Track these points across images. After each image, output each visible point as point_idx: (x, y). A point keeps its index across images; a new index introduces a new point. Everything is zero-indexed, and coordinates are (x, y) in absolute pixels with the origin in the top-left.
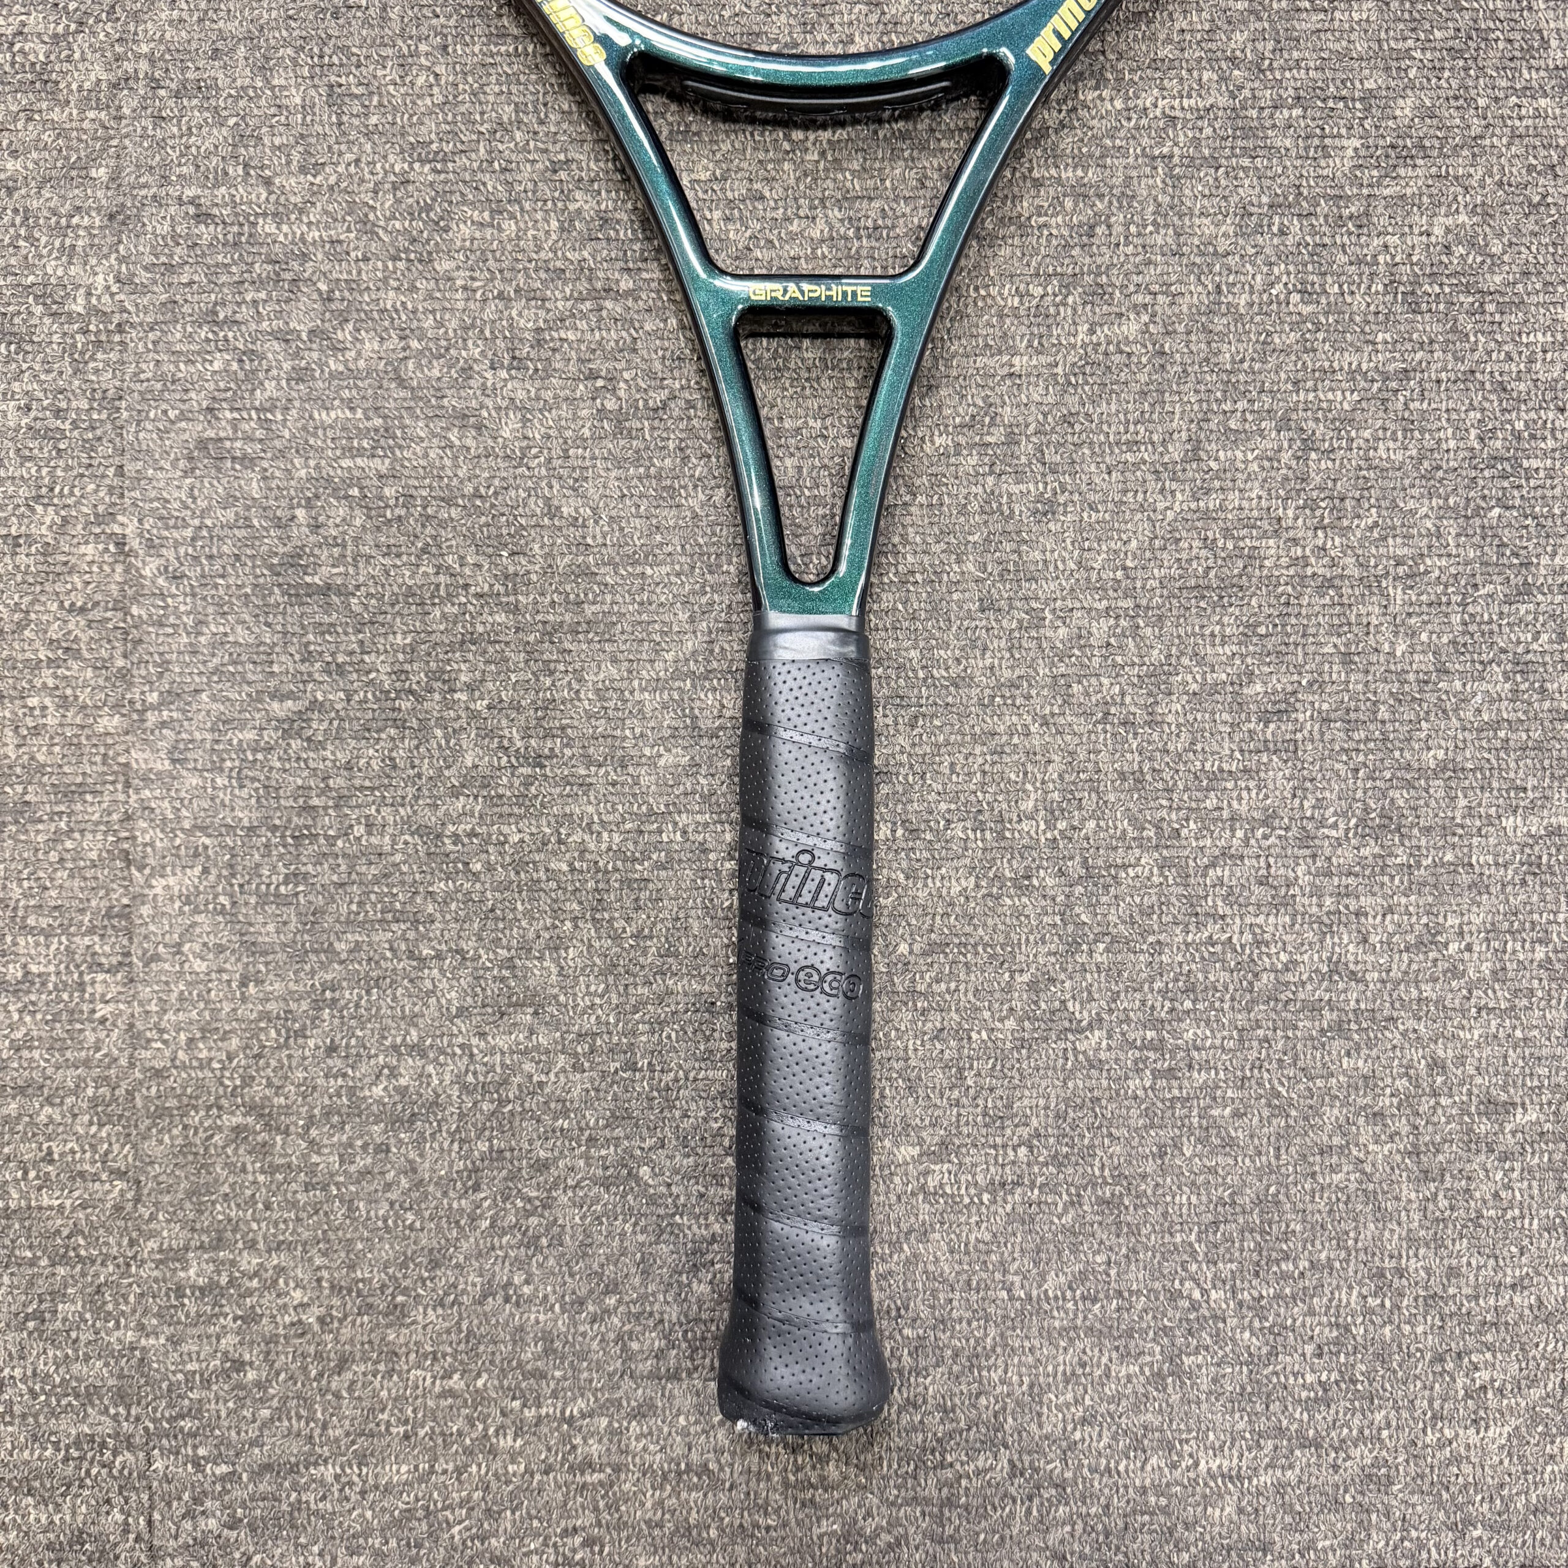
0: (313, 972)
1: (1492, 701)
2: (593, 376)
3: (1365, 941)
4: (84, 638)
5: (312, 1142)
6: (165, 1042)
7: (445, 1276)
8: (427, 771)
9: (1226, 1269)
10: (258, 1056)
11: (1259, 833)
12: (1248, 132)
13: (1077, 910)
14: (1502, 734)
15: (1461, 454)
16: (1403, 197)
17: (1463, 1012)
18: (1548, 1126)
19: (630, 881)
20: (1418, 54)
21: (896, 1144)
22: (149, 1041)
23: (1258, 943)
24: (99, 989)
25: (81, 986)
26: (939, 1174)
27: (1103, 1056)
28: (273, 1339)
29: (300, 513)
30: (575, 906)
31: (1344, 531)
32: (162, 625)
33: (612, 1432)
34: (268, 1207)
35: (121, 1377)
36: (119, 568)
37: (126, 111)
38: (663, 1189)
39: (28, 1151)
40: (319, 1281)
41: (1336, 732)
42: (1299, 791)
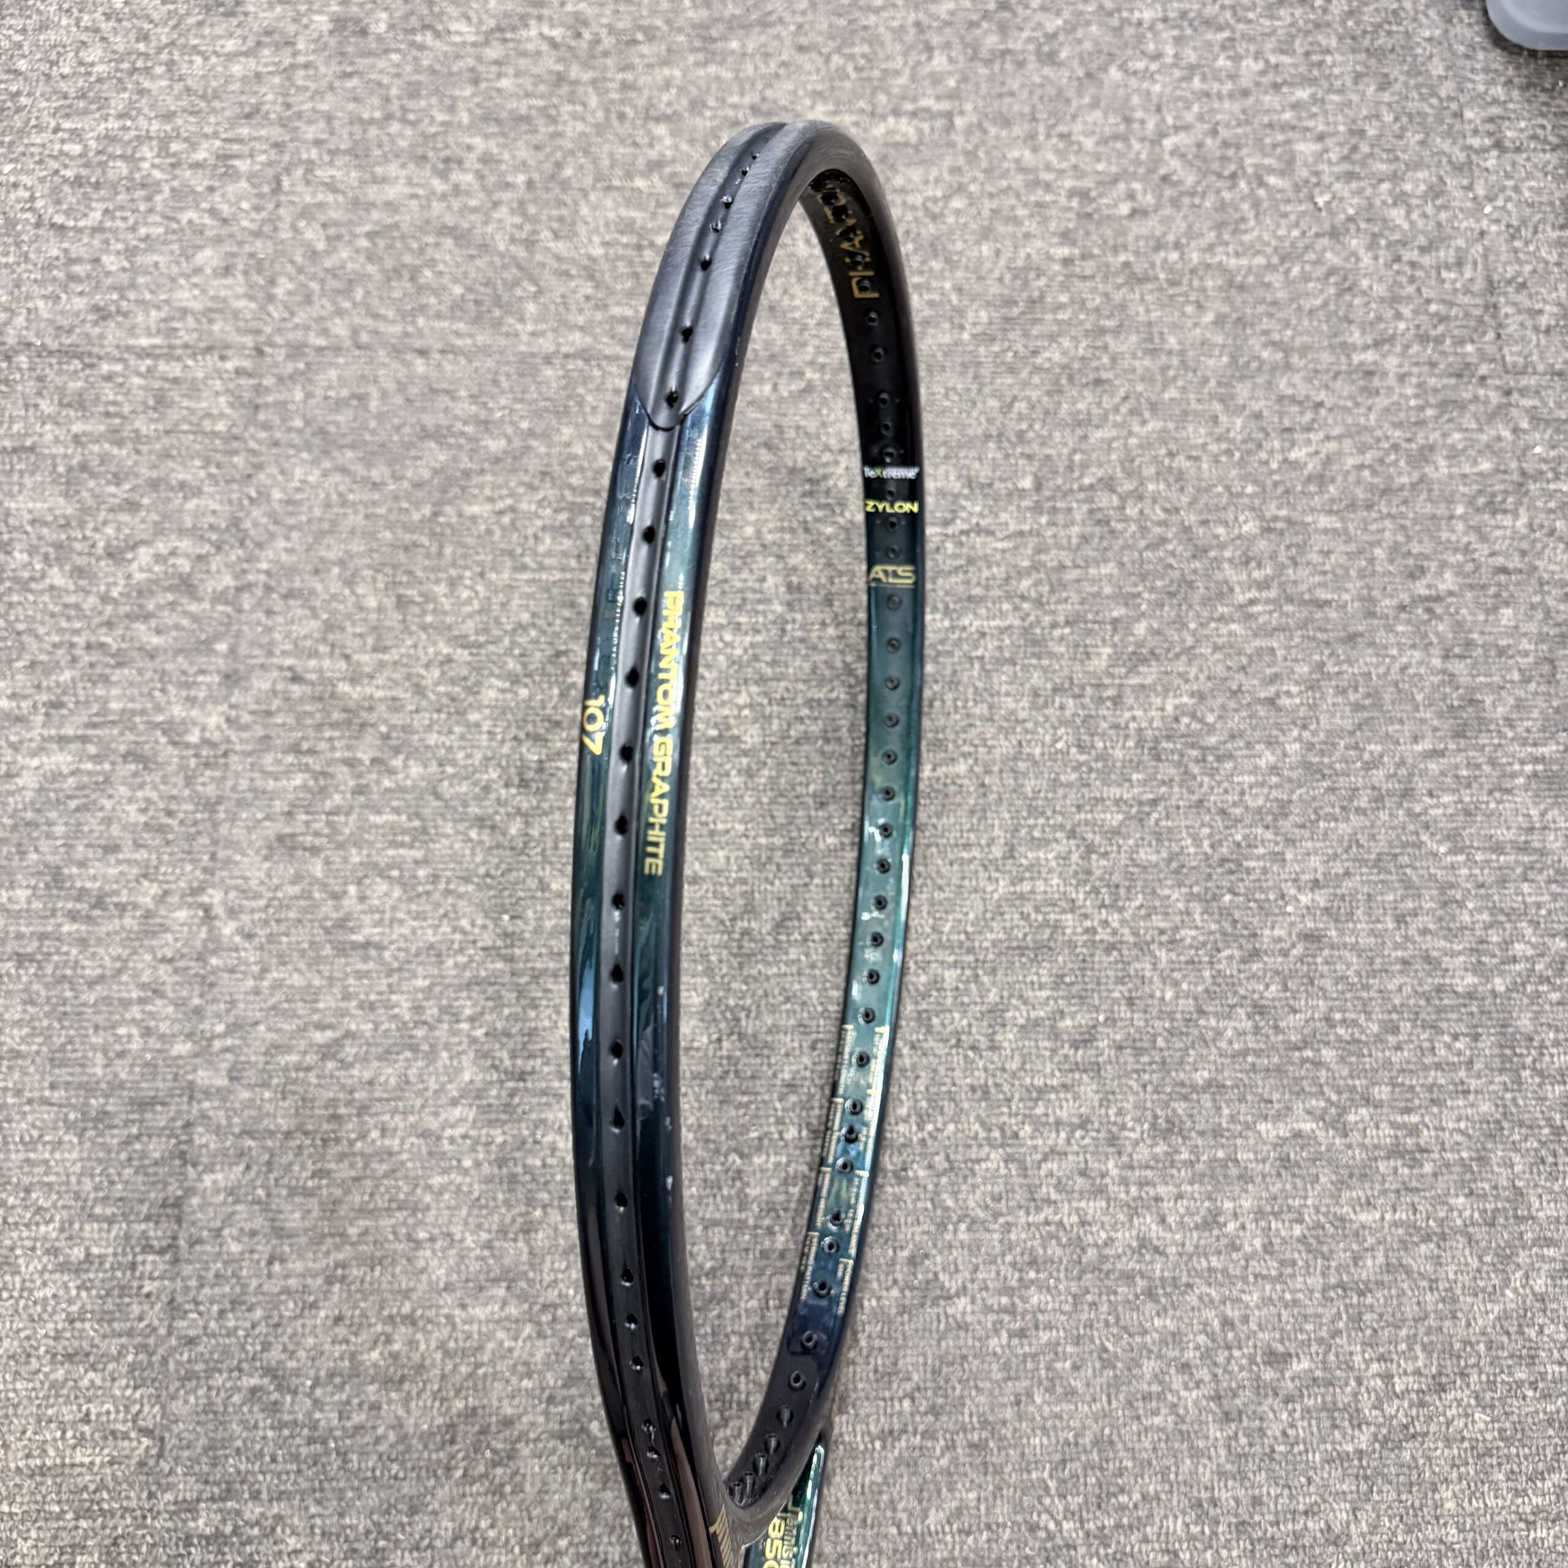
0: (328, 1253)
1: (1239, 1035)
3: (1163, 1221)
4: (170, 982)
5: (316, 1401)
6: (200, 1314)
7: (421, 1522)
9: (1075, 1501)
10: (277, 1325)
11: (1078, 1134)
13: (944, 1196)
14: (1250, 1059)
15: (1199, 857)
16: (1143, 686)
17: (1244, 1279)
18: (1318, 1373)
22: (186, 1312)
23: (1083, 1223)
24: (149, 1267)
25: (133, 1266)
27: (969, 1319)
32: (233, 972)
34: (274, 1460)
39: (69, 1413)
40: (312, 1527)
41: (1127, 1055)
42: (1105, 1102)
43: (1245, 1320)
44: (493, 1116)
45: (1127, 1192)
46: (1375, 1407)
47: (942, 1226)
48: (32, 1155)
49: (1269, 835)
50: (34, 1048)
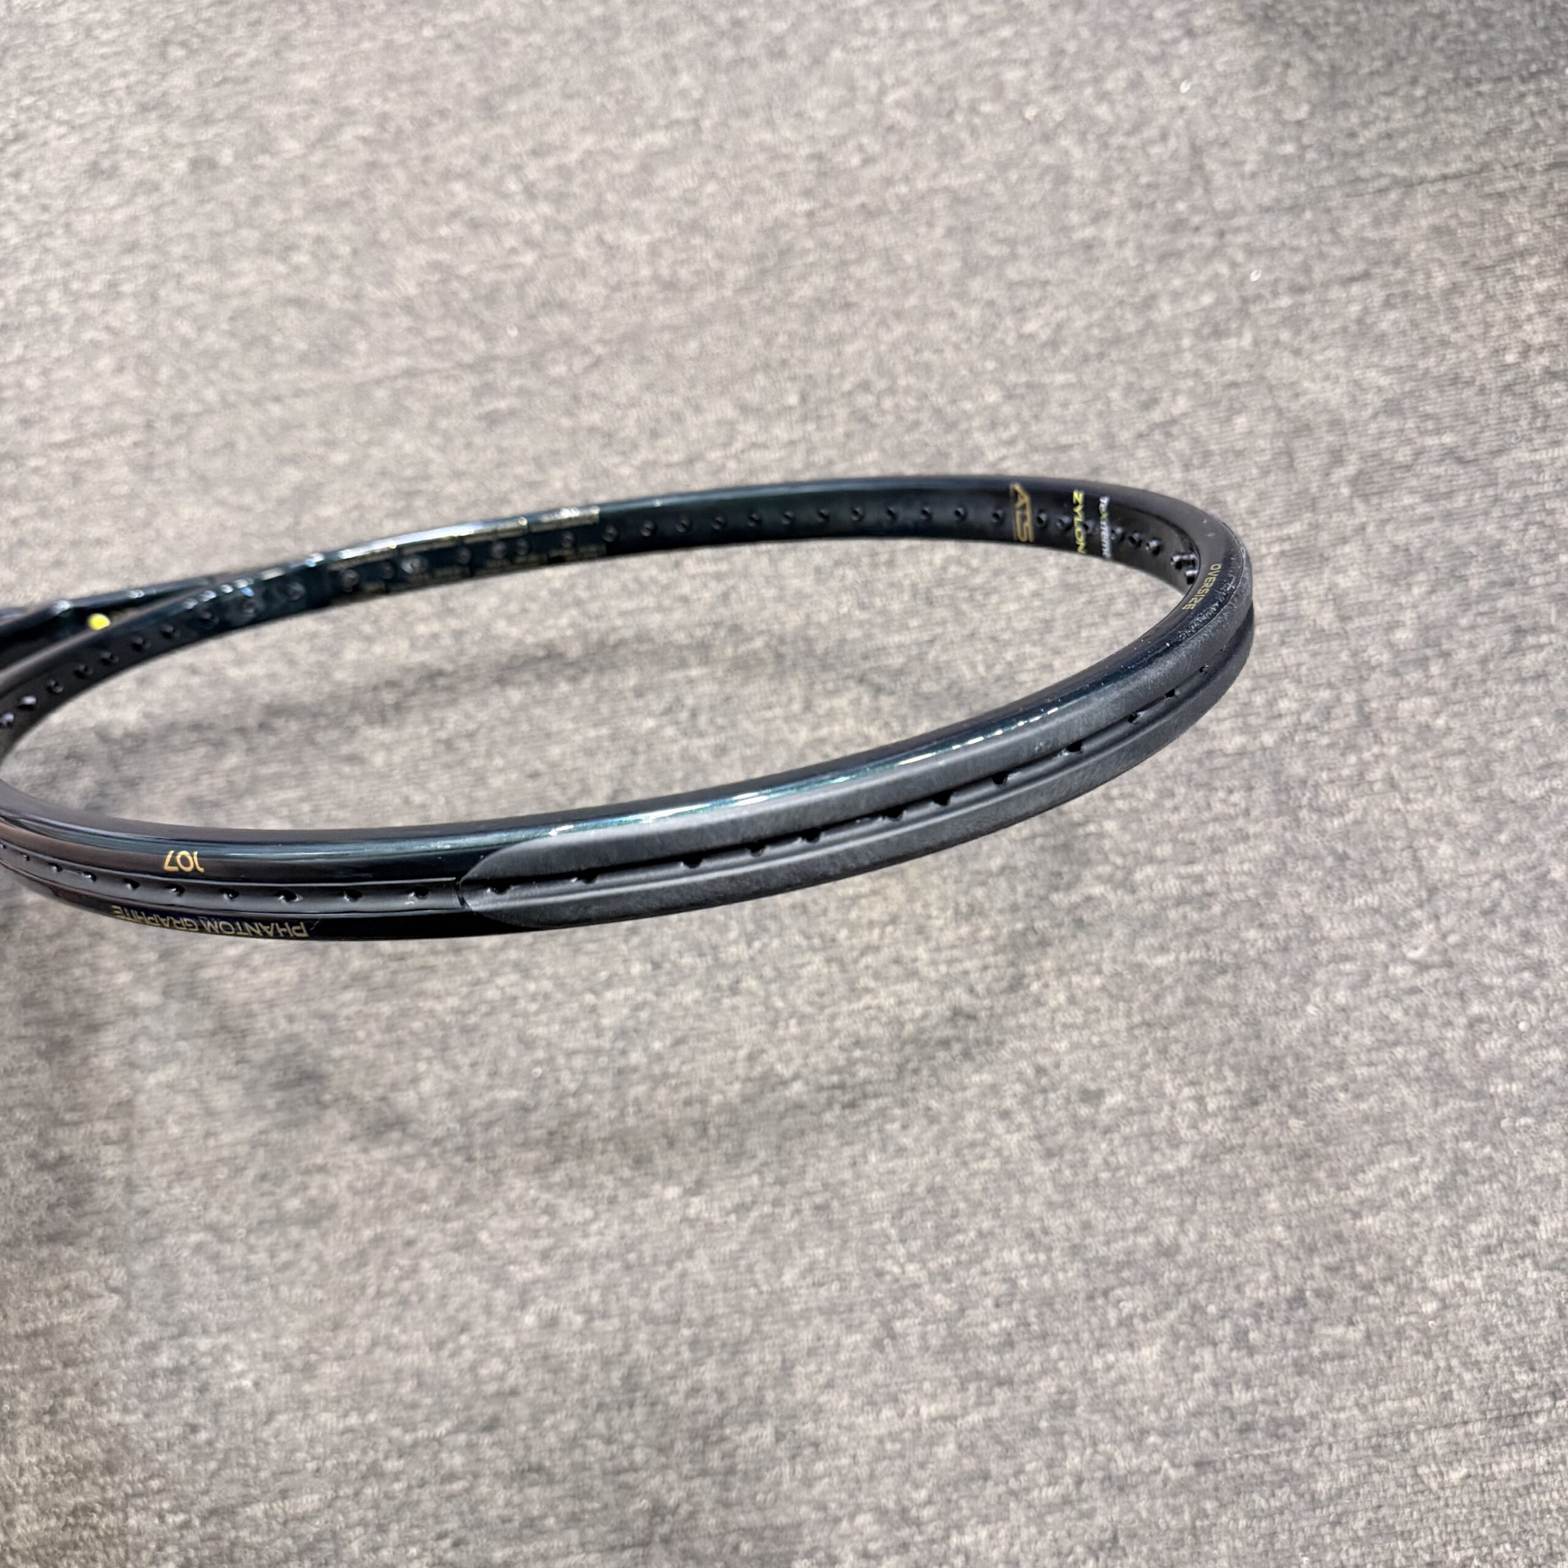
47: (774, 1024)
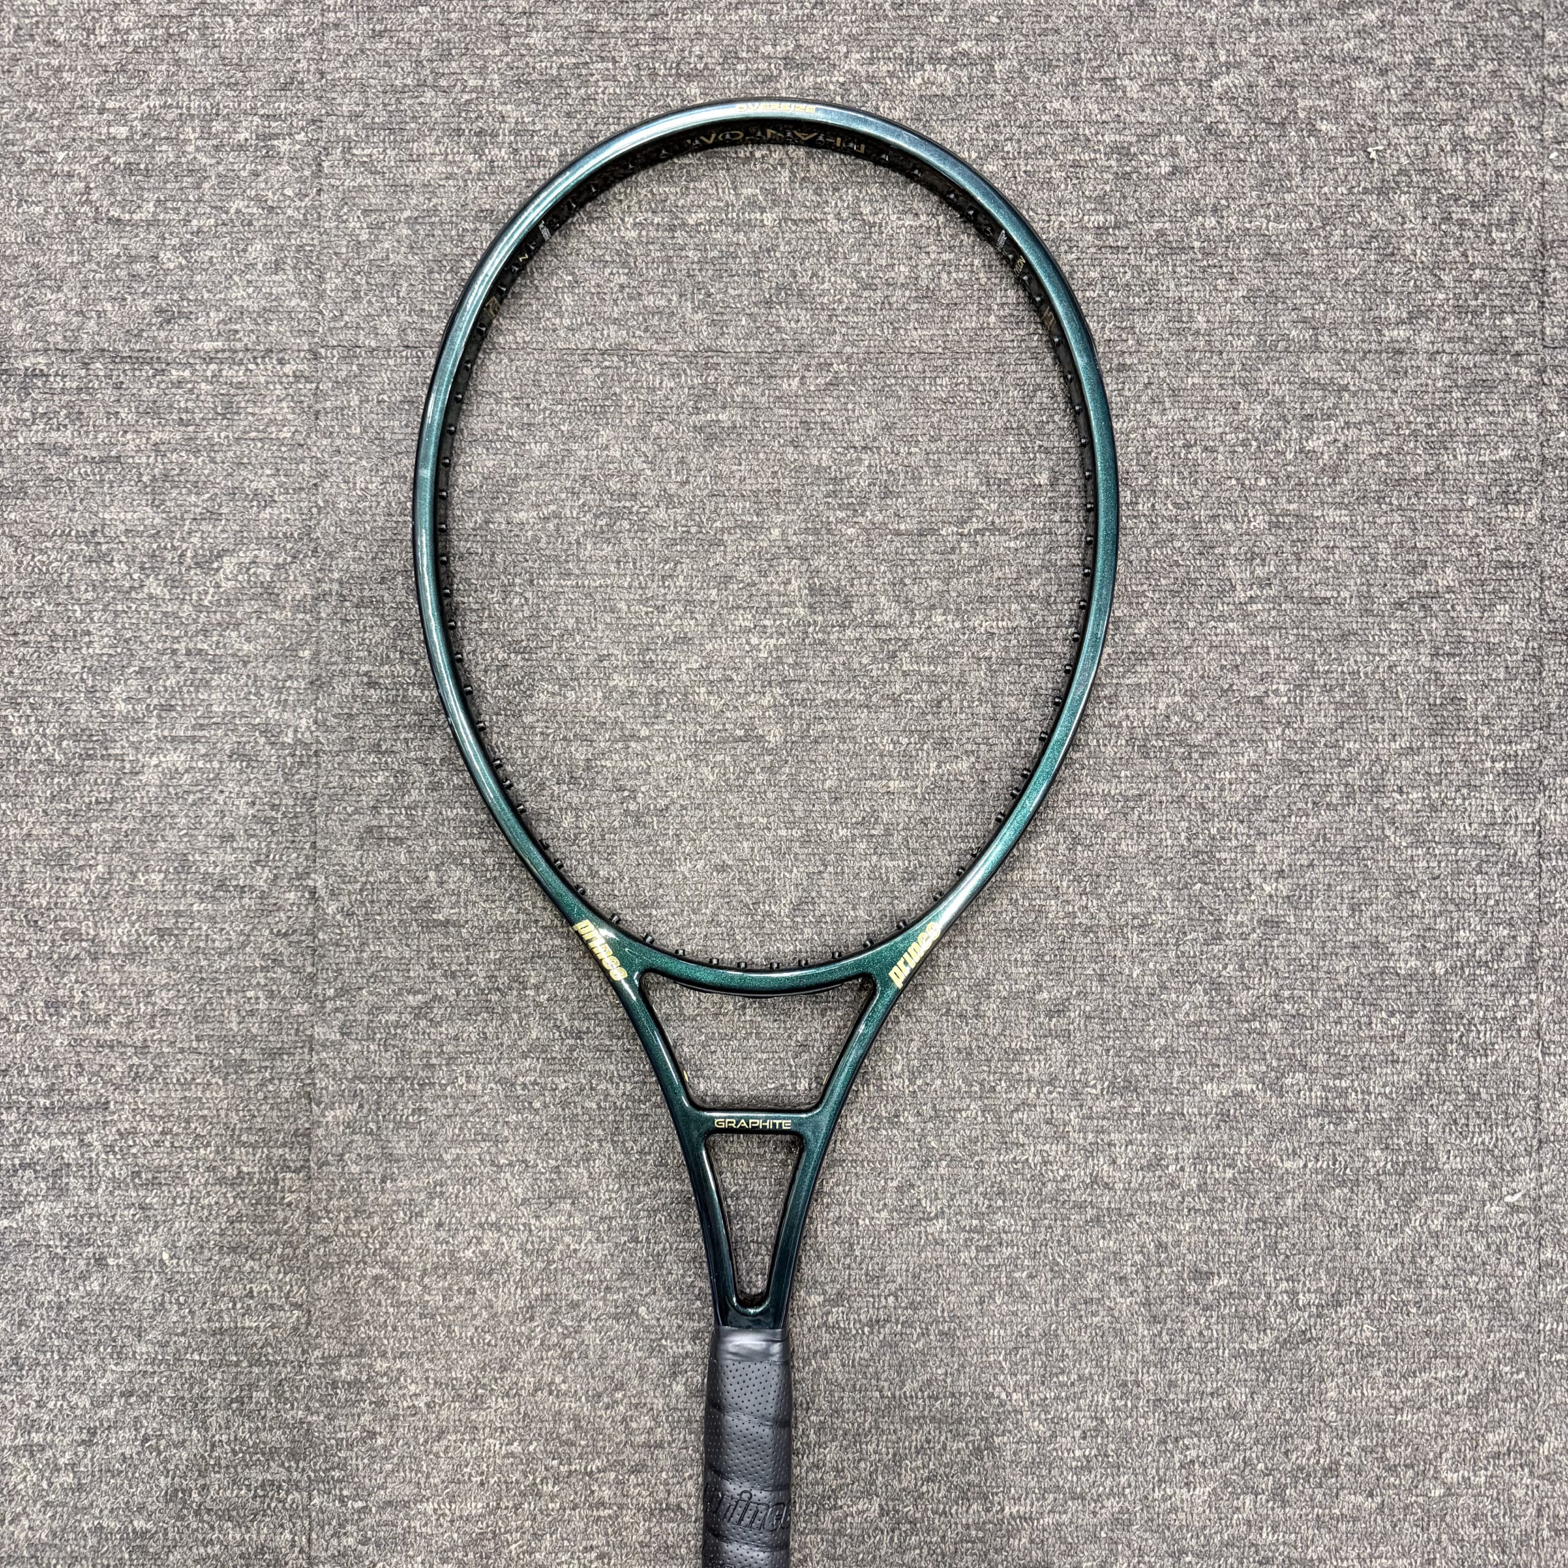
0: (429, 1174)
1: (1196, 1008)
2: (621, 789)
3: (1114, 1162)
4: (286, 953)
5: (425, 1287)
6: (330, 1219)
7: (510, 1376)
8: (507, 1041)
9: (1024, 1379)
10: (392, 1229)
11: (1046, 1090)
12: (1040, 643)
13: (929, 1139)
14: (1203, 1029)
15: (1176, 849)
16: (1139, 685)
18: (1235, 1288)
19: (637, 1116)
20: (1150, 594)
21: (808, 1293)
22: (319, 1218)
23: (1045, 1163)
24: (288, 1183)
25: (276, 1181)
26: (836, 1314)
27: (944, 1236)
28: (396, 1417)
29: (432, 874)
30: (601, 1132)
31: (1100, 897)
32: (338, 945)
33: (619, 1483)
34: (395, 1329)
35: (293, 1441)
36: (311, 908)
37: (323, 615)
38: (654, 1322)
39: (237, 1290)
40: (427, 1379)
41: (1095, 1025)
42: (1071, 1063)
43: (1177, 1244)
44: (557, 1067)
45: (1085, 1139)
46: (1279, 1316)
48: (187, 1094)
49: (1242, 829)
50: (181, 1007)
